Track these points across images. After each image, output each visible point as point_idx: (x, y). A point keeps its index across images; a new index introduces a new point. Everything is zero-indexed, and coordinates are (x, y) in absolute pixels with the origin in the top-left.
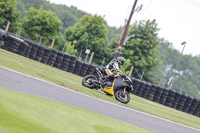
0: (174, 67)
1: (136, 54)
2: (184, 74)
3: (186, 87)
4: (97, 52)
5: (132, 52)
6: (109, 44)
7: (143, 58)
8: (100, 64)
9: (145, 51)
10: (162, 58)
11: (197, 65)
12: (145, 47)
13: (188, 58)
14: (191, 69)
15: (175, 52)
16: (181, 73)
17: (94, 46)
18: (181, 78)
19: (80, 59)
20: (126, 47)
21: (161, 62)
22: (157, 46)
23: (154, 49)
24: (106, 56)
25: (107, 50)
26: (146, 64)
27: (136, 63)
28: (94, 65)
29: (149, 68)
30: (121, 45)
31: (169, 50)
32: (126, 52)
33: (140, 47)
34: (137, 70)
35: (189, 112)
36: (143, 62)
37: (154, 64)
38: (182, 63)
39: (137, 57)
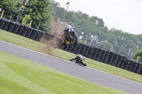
0: (61, 20)
1: (34, 11)
4: (6, 10)
5: (31, 10)
6: (15, 4)
7: (39, 14)
8: (9, 18)
9: (41, 9)
10: (53, 14)
11: (78, 19)
12: (40, 6)
13: (71, 13)
14: (73, 21)
15: (62, 9)
17: (4, 6)
20: (27, 7)
21: (52, 17)
22: (49, 5)
23: (47, 8)
24: (13, 13)
25: (14, 9)
26: (41, 18)
27: (34, 17)
28: (5, 19)
30: (23, 5)
31: (58, 8)
32: (27, 10)
33: (37, 6)
34: (35, 23)
35: (72, 52)
36: (39, 17)
37: (47, 19)
38: (66, 17)
39: (35, 14)
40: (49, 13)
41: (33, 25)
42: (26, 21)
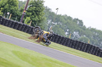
0: (52, 21)
1: (33, 14)
2: (57, 24)
3: (58, 31)
4: (13, 14)
5: (31, 14)
6: (19, 10)
7: (36, 17)
8: (15, 20)
9: (38, 13)
10: (46, 16)
11: (64, 20)
12: (38, 11)
13: (59, 16)
14: (61, 22)
15: (53, 13)
16: (56, 24)
17: (12, 11)
18: (56, 27)
19: (4, 17)
20: (28, 11)
21: (46, 18)
22: (44, 10)
23: (42, 12)
24: (17, 15)
25: (18, 12)
26: (38, 19)
27: (33, 19)
28: (12, 20)
29: (39, 21)
30: (25, 10)
31: (50, 12)
32: (28, 14)
33: (35, 11)
34: (33, 23)
35: (60, 44)
36: (36, 19)
37: (42, 20)
38: (56, 19)
39: (33, 16)
40: (44, 16)
41: (32, 25)
42: (27, 22)
